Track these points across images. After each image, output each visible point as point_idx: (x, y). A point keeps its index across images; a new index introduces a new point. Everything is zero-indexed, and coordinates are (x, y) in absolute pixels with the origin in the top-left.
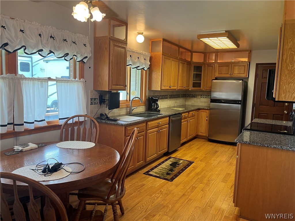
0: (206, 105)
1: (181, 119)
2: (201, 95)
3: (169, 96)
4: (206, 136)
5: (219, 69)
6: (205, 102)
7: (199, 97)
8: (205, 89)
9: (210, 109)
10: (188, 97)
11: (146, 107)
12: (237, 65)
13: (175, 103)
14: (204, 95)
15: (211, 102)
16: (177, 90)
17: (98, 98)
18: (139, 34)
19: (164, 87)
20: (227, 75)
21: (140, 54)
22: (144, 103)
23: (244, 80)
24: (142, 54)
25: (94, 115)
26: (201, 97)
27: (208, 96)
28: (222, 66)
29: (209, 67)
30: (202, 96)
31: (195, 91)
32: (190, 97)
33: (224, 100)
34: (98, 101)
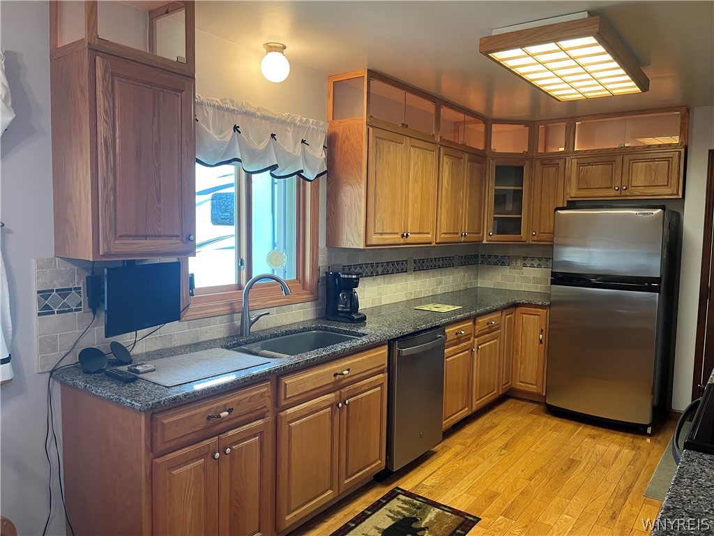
0: (540, 288)
1: (442, 347)
2: (525, 258)
3: (411, 262)
4: (539, 395)
5: (579, 172)
6: (536, 281)
7: (519, 264)
8: (535, 238)
9: (549, 306)
10: (482, 263)
11: (317, 305)
12: (641, 156)
13: (437, 285)
14: (533, 259)
15: (553, 283)
16: (434, 244)
17: (81, 285)
18: (270, 48)
19: (379, 236)
20: (610, 191)
21: (282, 122)
22: (312, 293)
23: (669, 207)
24: (290, 124)
25: (63, 353)
26: (525, 265)
27: (548, 259)
28: (589, 164)
29: (544, 169)
30: (529, 262)
31: (505, 246)
32: (489, 263)
33: (596, 276)
34: (83, 298)
